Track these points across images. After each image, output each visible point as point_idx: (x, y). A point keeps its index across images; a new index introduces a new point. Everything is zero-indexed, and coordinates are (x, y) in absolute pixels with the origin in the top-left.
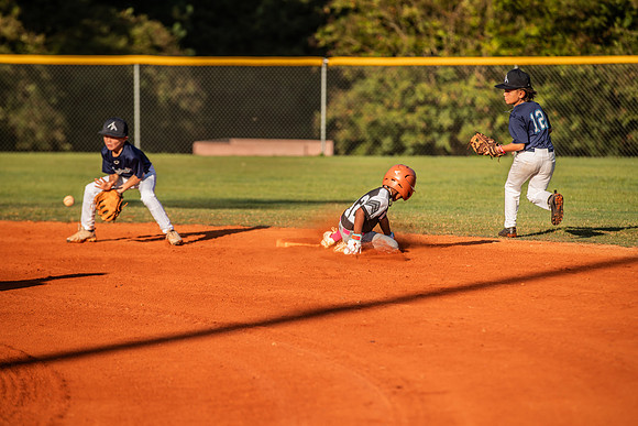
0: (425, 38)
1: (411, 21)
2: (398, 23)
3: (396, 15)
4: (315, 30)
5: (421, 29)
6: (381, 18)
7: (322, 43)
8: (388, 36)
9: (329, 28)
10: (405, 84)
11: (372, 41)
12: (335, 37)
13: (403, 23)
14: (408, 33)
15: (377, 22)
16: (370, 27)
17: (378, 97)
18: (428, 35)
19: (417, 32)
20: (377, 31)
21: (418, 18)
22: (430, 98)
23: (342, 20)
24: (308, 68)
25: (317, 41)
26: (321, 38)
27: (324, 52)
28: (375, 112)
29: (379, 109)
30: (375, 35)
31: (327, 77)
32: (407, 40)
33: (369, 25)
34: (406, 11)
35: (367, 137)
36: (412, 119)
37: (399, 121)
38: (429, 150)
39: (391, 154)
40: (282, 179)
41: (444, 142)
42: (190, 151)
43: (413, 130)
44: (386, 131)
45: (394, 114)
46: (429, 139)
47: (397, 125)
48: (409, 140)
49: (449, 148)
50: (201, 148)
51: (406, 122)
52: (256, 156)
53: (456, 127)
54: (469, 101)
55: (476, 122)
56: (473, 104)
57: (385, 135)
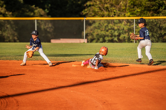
0: (111, 12)
1: (107, 8)
2: (104, 8)
3: (103, 6)
4: (82, 10)
5: (110, 10)
6: (99, 7)
7: (84, 14)
8: (101, 12)
9: (86, 10)
10: (106, 24)
11: (97, 13)
12: (87, 12)
13: (105, 8)
14: (106, 11)
15: (98, 8)
16: (97, 10)
17: (99, 28)
18: (112, 12)
19: (109, 11)
20: (98, 11)
21: (109, 7)
22: (112, 28)
23: (89, 8)
24: (80, 20)
25: (83, 13)
26: (84, 12)
27: (85, 16)
28: (98, 32)
29: (99, 31)
30: (98, 12)
31: (85, 22)
32: (106, 13)
33: (96, 9)
34: (106, 6)
35: (96, 38)
36: (107, 33)
37: (104, 34)
38: (112, 41)
39: (102, 42)
40: (74, 49)
41: (116, 39)
42: (50, 42)
43: (108, 36)
44: (101, 36)
45: (103, 32)
46: (112, 38)
47: (104, 35)
48: (107, 39)
49: (117, 41)
50: (53, 41)
51: (106, 34)
52: (67, 43)
53: (119, 35)
54: (122, 29)
55: (124, 34)
56: (123, 29)
57: (101, 37)
